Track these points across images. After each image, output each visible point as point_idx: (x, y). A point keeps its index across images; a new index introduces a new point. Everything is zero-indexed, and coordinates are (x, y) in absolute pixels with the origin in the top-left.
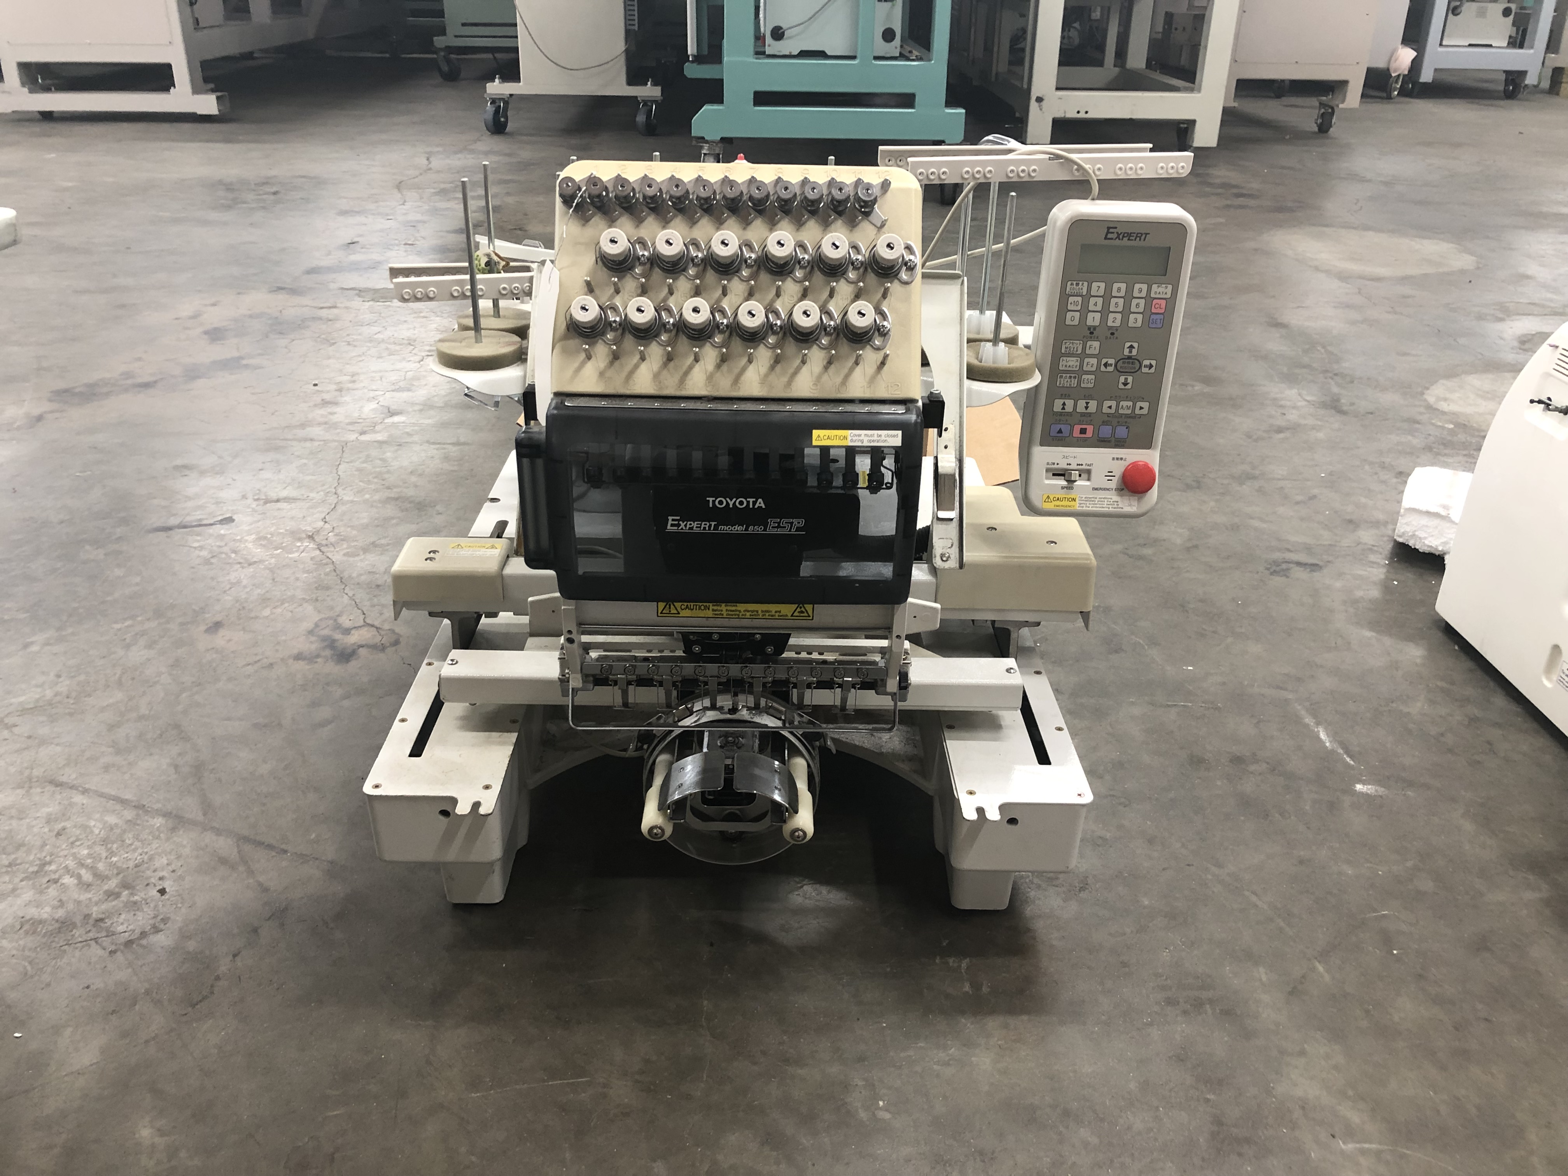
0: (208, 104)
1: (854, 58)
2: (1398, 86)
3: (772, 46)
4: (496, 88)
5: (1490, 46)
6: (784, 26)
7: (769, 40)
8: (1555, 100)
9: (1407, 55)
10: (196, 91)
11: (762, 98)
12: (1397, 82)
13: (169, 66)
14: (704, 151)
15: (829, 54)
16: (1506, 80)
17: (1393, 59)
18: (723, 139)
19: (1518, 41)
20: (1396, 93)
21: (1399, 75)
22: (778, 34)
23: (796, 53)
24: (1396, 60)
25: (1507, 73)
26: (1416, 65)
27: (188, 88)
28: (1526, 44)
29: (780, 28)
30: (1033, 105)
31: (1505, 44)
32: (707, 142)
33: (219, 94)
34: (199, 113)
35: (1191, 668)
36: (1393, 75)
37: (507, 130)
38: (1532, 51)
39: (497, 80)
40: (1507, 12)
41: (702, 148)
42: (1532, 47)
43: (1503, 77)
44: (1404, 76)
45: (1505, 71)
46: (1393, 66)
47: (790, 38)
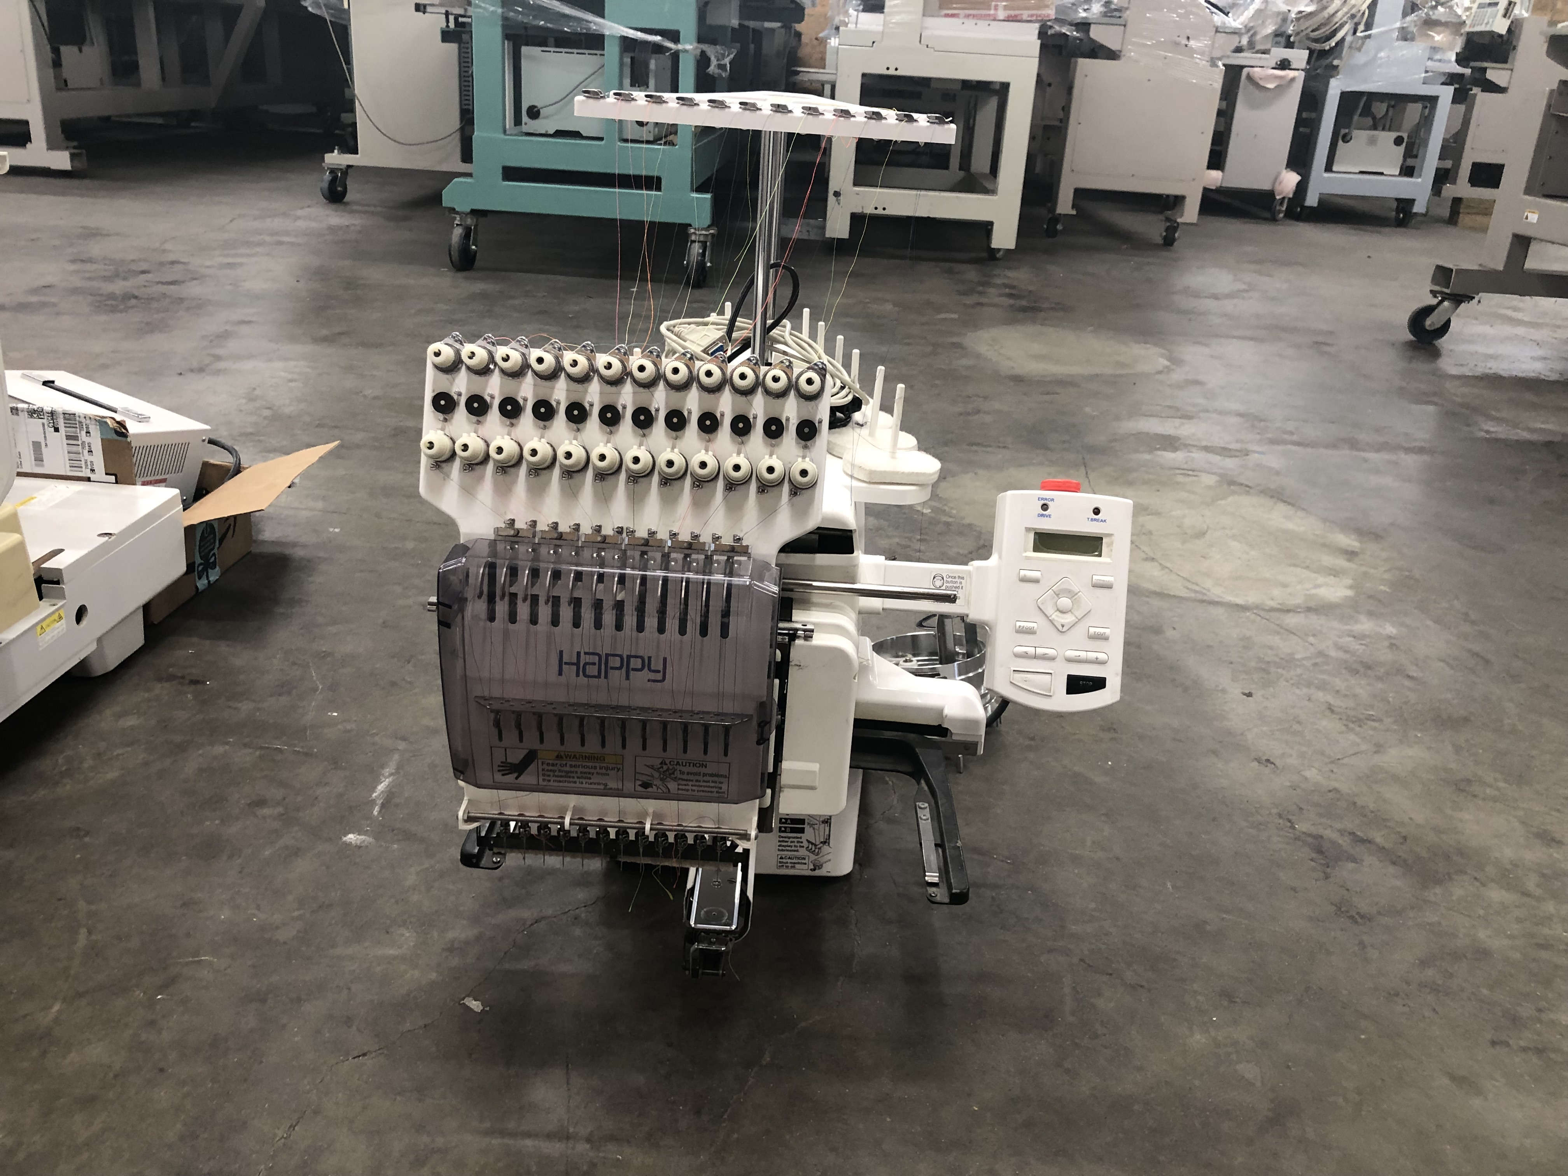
0: (61, 160)
1: (601, 139)
2: (1284, 208)
3: (529, 125)
4: (335, 158)
5: (1382, 174)
6: (539, 104)
7: (525, 118)
8: (1451, 230)
9: (1291, 179)
10: (52, 145)
11: (512, 174)
12: (1281, 204)
13: (26, 123)
14: (456, 222)
15: (584, 135)
16: (1397, 207)
17: (1277, 184)
18: (474, 212)
19: (1408, 171)
20: (1281, 215)
21: (1284, 198)
22: (534, 113)
23: (551, 132)
24: (1280, 183)
25: (1398, 200)
26: (1301, 188)
27: (44, 145)
28: (1415, 174)
29: (534, 107)
30: (831, 199)
31: (1397, 173)
32: (458, 213)
33: (76, 151)
34: (53, 167)
35: (335, 714)
36: (1278, 197)
37: (346, 199)
38: (1420, 180)
39: (336, 151)
40: (1398, 141)
41: (455, 218)
42: (1420, 176)
43: (1395, 204)
44: (1289, 199)
45: (1397, 200)
46: (1278, 189)
47: (546, 117)
